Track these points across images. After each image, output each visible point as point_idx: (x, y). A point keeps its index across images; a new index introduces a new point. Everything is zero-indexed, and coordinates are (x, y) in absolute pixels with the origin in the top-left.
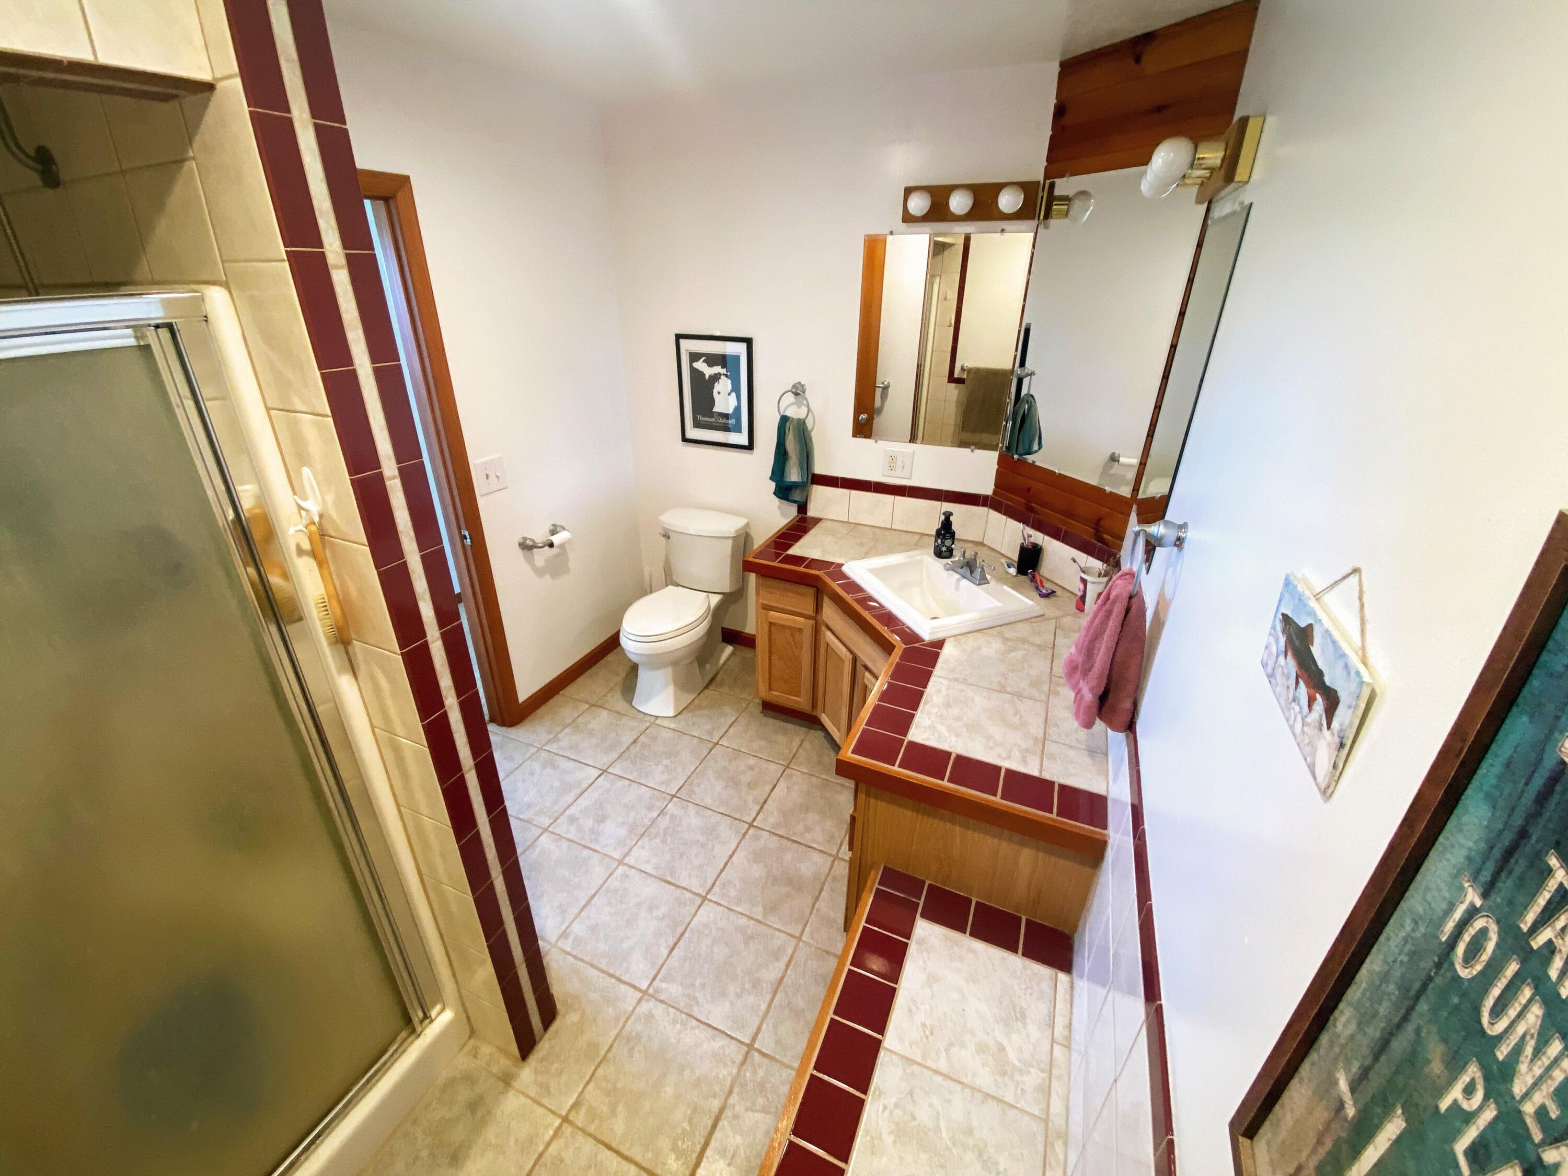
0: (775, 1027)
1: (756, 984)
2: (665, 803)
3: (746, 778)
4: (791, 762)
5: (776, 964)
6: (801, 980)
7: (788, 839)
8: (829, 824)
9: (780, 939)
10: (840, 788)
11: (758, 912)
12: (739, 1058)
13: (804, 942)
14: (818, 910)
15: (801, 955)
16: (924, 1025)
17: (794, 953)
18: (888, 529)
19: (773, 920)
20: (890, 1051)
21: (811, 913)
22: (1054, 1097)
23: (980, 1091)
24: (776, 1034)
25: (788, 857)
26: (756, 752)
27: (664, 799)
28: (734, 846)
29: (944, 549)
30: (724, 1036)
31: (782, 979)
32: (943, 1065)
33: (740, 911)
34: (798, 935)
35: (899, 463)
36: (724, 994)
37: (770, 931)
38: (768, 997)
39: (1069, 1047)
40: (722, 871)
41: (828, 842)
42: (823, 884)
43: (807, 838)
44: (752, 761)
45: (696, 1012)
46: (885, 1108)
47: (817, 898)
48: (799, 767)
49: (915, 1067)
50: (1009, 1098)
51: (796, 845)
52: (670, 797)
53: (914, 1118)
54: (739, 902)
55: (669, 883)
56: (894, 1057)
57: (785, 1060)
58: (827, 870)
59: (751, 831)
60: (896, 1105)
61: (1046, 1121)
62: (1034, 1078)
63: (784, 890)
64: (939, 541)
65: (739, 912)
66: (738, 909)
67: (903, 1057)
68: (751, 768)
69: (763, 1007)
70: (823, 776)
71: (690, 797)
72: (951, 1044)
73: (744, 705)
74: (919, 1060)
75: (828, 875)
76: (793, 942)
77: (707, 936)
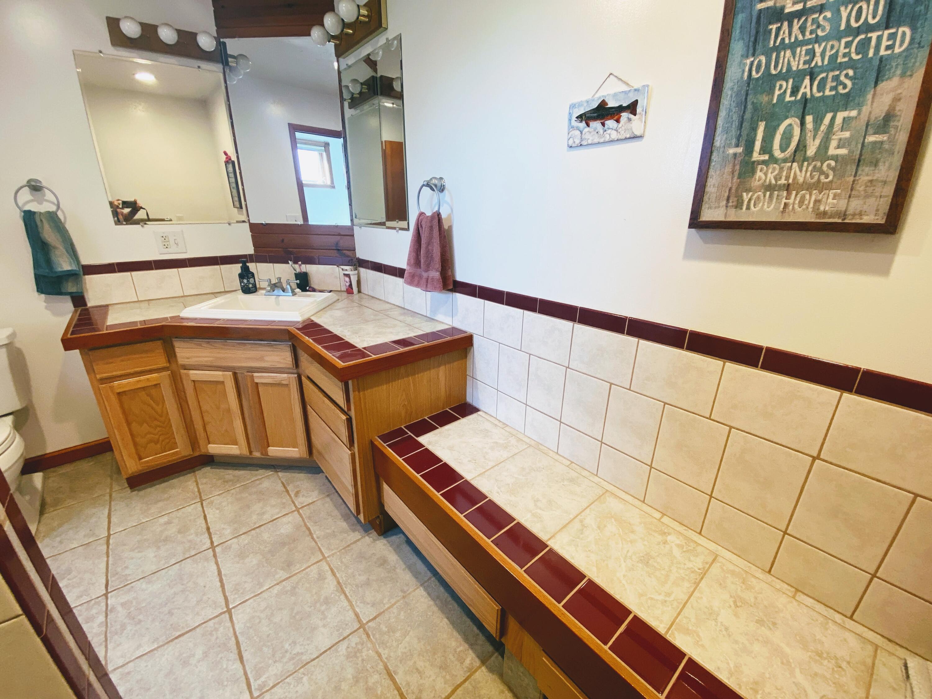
0: (363, 602)
1: (327, 601)
2: (103, 604)
3: (172, 530)
4: (201, 497)
5: (326, 581)
6: (350, 571)
7: (254, 529)
8: (273, 501)
9: (314, 571)
10: (258, 482)
11: (282, 575)
12: (364, 637)
13: (328, 557)
14: (318, 538)
15: (335, 562)
16: (470, 461)
17: (330, 566)
18: (182, 297)
19: (296, 568)
20: (473, 479)
21: (316, 542)
22: (524, 439)
23: (509, 458)
24: (368, 604)
25: (266, 536)
26: (160, 512)
27: (98, 603)
28: (214, 567)
29: (251, 286)
30: (341, 642)
31: (339, 583)
32: (491, 464)
33: (268, 587)
34: (321, 558)
35: (172, 242)
36: (314, 629)
37: (302, 574)
38: (342, 597)
39: (507, 425)
40: (223, 586)
41: (284, 508)
42: (305, 525)
43: (267, 517)
44: (165, 519)
45: (306, 658)
46: (498, 493)
47: (311, 534)
48: (211, 494)
49: (486, 473)
50: (517, 451)
51: (262, 527)
52: (104, 597)
53: (509, 484)
54: (261, 585)
55: (180, 636)
56: (477, 478)
57: (387, 606)
58: (301, 519)
59: (218, 550)
60: (499, 488)
61: (530, 445)
62: (513, 441)
63: (286, 549)
64: (245, 281)
65: (267, 589)
66: (265, 588)
67: (479, 475)
68: (169, 523)
69: (346, 603)
70: (238, 486)
71: (127, 580)
72: (484, 457)
73: (107, 498)
74: (484, 470)
75: (303, 520)
76: (324, 564)
77: (260, 622)
